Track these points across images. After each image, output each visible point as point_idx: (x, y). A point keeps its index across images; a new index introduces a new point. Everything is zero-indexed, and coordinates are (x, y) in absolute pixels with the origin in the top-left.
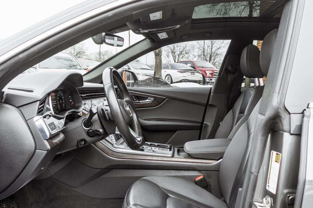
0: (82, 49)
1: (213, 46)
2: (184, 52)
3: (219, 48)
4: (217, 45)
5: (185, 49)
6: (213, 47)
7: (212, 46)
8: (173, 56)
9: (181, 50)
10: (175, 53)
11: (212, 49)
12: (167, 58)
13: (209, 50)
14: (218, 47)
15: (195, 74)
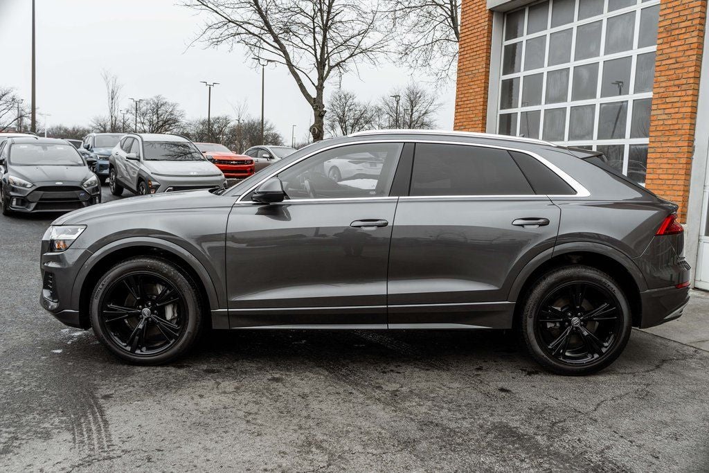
0: (172, 114)
1: (415, 109)
2: (362, 121)
3: (426, 113)
4: (421, 109)
5: (365, 115)
6: (414, 111)
7: (412, 110)
8: (342, 127)
9: (357, 116)
10: (345, 123)
11: (412, 115)
12: (332, 132)
13: (407, 117)
14: (423, 112)
15: (377, 165)
